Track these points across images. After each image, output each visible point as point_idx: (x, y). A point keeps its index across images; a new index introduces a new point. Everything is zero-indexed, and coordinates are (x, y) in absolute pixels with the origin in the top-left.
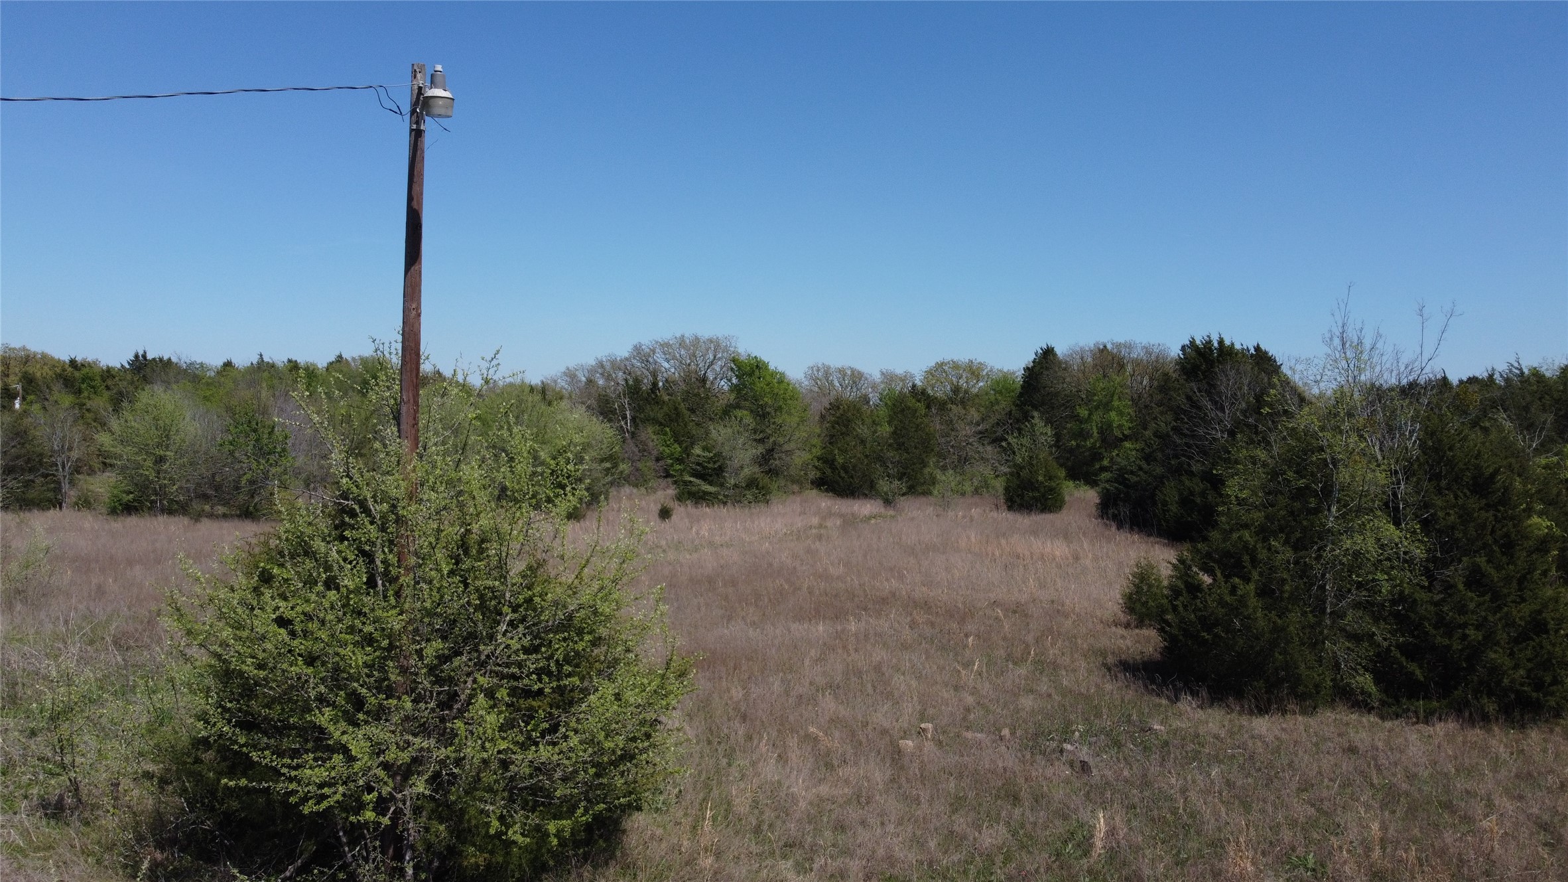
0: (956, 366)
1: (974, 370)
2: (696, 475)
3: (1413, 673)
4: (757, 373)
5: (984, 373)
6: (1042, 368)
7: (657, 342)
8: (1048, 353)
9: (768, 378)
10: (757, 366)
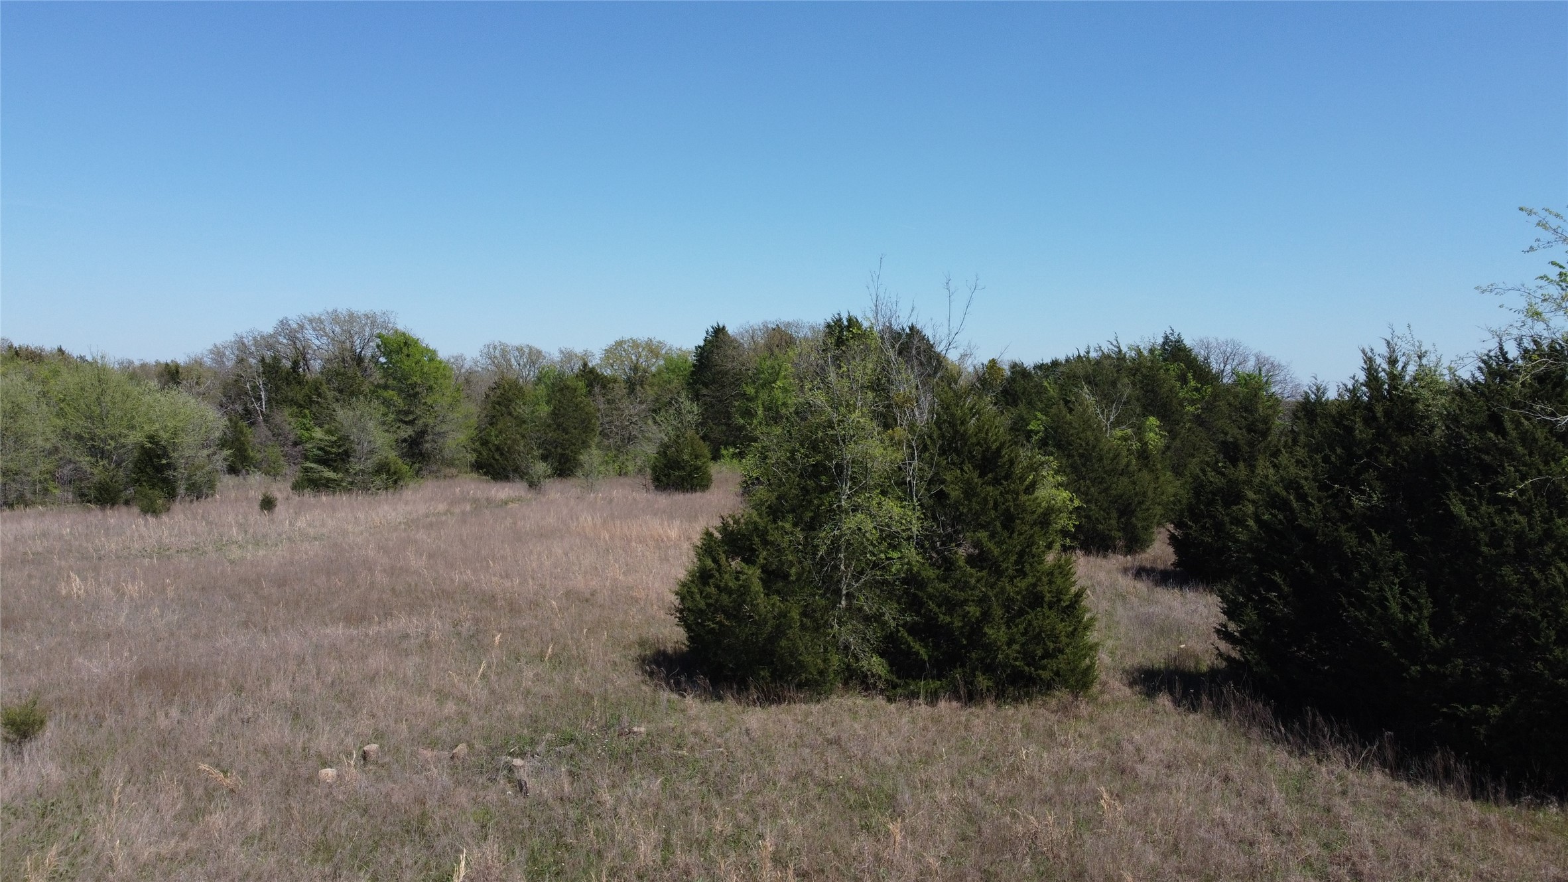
0: (635, 344)
1: (653, 349)
2: (319, 461)
3: (917, 653)
4: (405, 351)
5: (664, 352)
6: (713, 346)
7: (305, 317)
8: (719, 331)
9: (418, 356)
10: (405, 343)
